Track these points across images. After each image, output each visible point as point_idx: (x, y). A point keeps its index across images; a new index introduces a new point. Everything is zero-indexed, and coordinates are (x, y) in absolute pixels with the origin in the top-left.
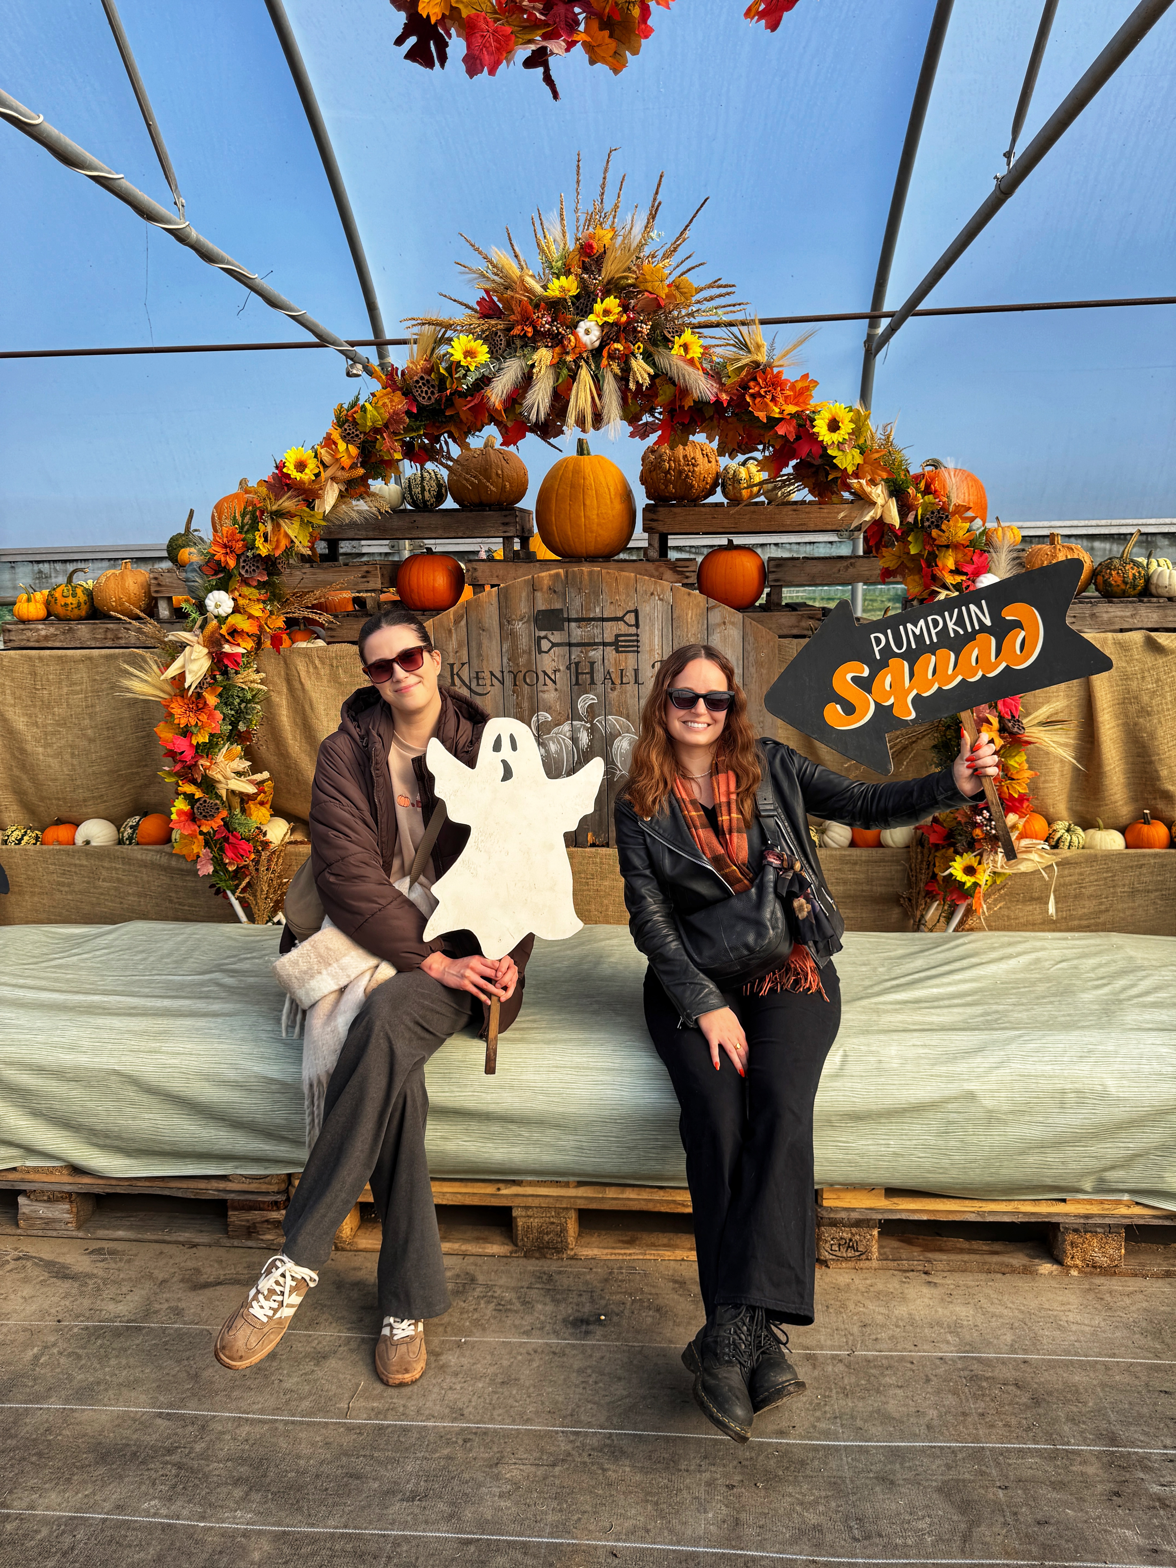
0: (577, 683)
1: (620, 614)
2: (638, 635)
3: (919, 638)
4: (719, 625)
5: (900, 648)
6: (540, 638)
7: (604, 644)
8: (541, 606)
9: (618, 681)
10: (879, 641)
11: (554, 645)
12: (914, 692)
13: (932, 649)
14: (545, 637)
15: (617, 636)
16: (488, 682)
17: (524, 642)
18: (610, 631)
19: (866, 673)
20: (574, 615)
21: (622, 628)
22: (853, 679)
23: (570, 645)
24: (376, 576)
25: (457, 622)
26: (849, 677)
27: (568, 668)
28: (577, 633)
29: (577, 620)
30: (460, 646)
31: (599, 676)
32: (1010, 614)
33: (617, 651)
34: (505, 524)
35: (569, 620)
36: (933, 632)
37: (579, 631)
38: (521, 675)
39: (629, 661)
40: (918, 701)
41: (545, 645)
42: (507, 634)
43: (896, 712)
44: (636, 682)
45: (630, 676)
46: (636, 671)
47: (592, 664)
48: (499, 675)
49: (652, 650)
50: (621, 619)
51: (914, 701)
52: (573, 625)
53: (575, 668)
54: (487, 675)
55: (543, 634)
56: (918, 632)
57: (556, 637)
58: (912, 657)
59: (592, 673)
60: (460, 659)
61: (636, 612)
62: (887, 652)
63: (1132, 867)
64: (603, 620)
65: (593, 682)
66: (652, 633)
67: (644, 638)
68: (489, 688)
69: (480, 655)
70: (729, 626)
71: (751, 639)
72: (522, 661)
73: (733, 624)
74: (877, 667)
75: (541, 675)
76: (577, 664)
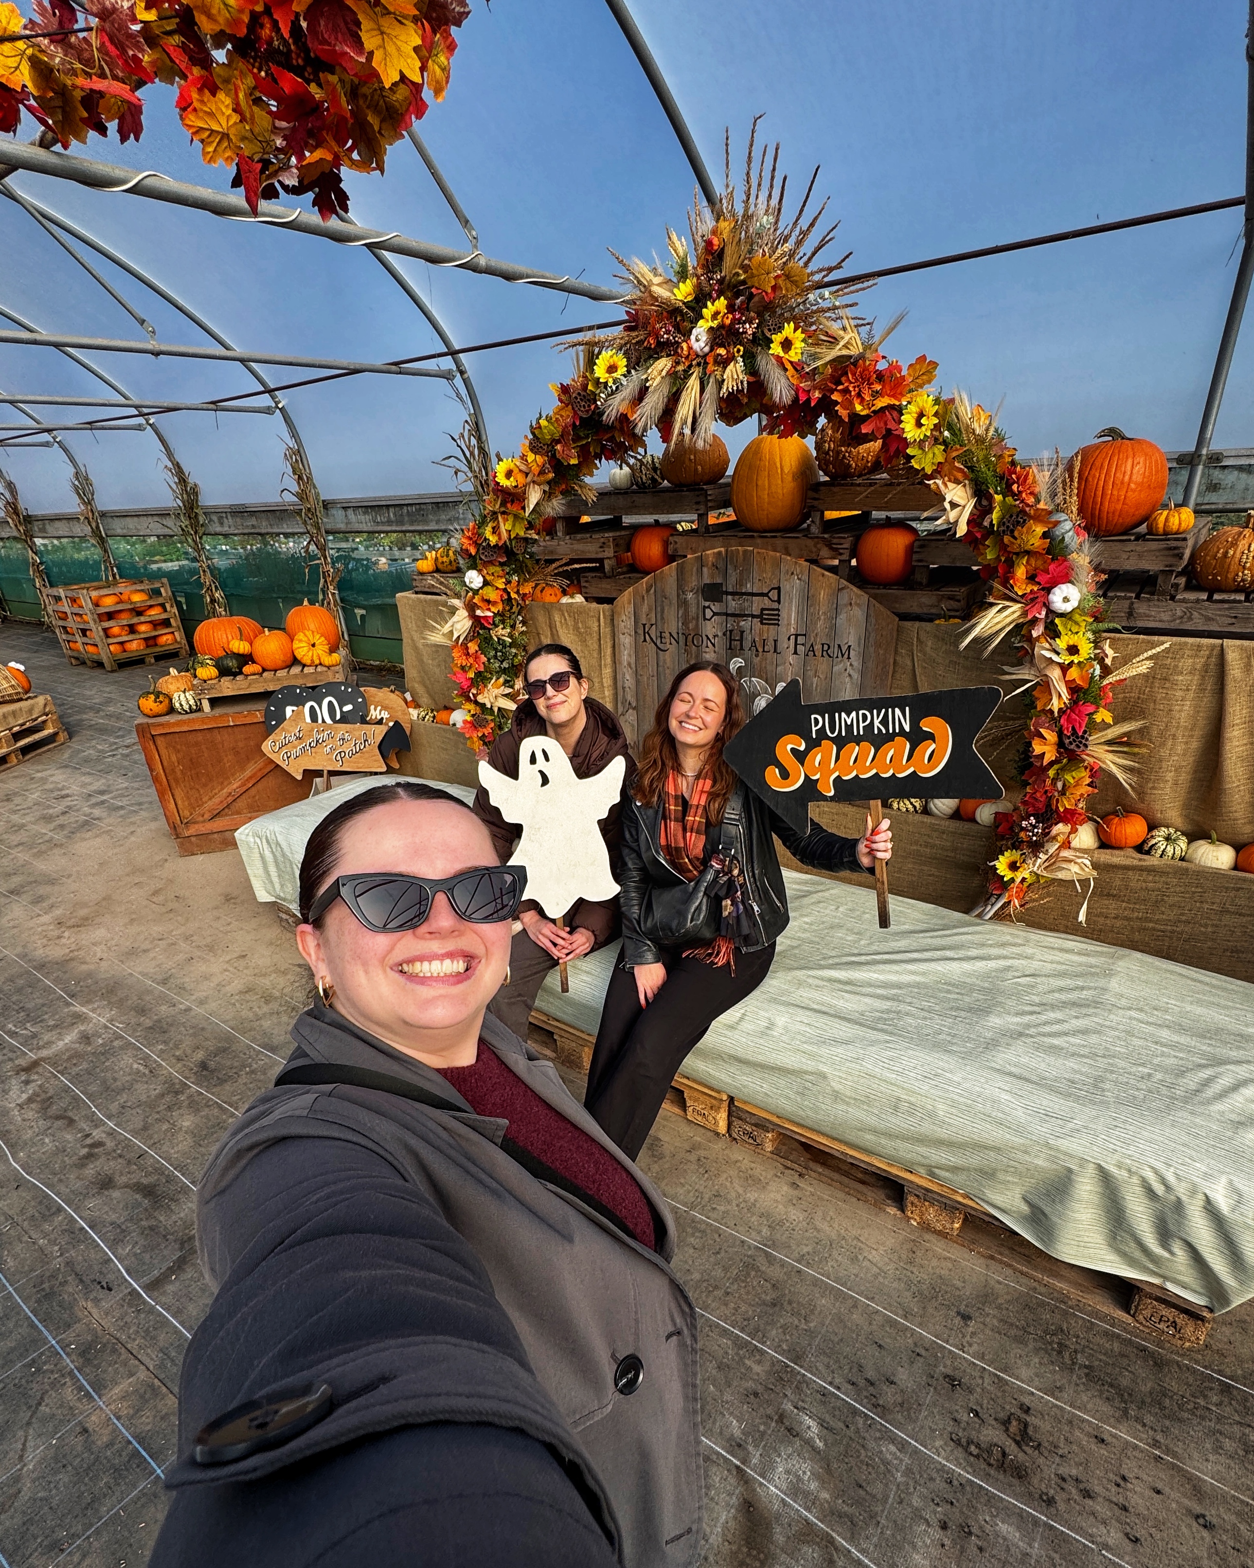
0: (730, 648)
1: (766, 591)
2: (778, 610)
3: (849, 728)
4: (846, 605)
5: (833, 733)
6: (705, 607)
7: (753, 616)
8: (707, 580)
9: (761, 650)
10: (818, 722)
11: (715, 614)
12: (836, 774)
13: (858, 740)
14: (709, 607)
15: (763, 610)
16: (668, 641)
17: (693, 610)
18: (757, 605)
19: (802, 748)
20: (731, 590)
21: (766, 603)
22: (792, 750)
23: (727, 615)
24: (609, 547)
25: (648, 591)
26: (789, 747)
27: (724, 634)
28: (733, 604)
29: (733, 594)
30: (650, 610)
31: (747, 644)
32: (926, 725)
33: (762, 623)
34: (698, 503)
35: (727, 593)
36: (862, 725)
37: (734, 603)
38: (690, 637)
39: (770, 632)
40: (838, 781)
41: (709, 613)
42: (683, 603)
43: (819, 786)
44: (775, 651)
45: (770, 646)
46: (775, 641)
47: (742, 632)
48: (675, 636)
49: (789, 624)
50: (766, 595)
51: (834, 780)
52: (730, 597)
53: (729, 634)
54: (667, 635)
55: (707, 604)
56: (849, 723)
57: (716, 607)
58: (841, 742)
59: (741, 640)
60: (649, 620)
61: (779, 589)
62: (821, 732)
63: (1227, 888)
64: (753, 594)
65: (742, 649)
66: (790, 609)
67: (784, 614)
68: (668, 646)
69: (662, 618)
70: (855, 608)
71: (873, 621)
72: (691, 626)
73: (858, 605)
74: (813, 744)
75: (705, 638)
76: (731, 631)
